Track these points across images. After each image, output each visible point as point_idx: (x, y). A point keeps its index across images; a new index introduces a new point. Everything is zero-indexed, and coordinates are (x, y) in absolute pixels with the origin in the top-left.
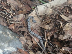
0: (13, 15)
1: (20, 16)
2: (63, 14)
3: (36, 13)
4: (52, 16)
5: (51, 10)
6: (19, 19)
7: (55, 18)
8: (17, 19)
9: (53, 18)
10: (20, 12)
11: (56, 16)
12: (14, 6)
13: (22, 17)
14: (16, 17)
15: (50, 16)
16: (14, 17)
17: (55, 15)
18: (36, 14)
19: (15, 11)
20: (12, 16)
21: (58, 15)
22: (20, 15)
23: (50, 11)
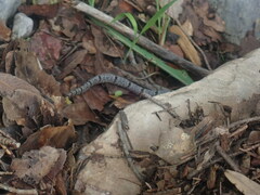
0: (13, 151)
1: (42, 156)
2: (240, 163)
3: (120, 140)
4: (190, 172)
5: (184, 136)
6: (40, 170)
7: (203, 183)
8: (28, 172)
9: (190, 181)
10: (44, 133)
11: (207, 171)
12: (22, 106)
13: (51, 162)
14: (25, 160)
15: (181, 167)
16: (15, 161)
17: (199, 168)
18: (119, 144)
19: (25, 130)
20: (9, 153)
21: (216, 167)
22: (41, 151)
23: (180, 141)
